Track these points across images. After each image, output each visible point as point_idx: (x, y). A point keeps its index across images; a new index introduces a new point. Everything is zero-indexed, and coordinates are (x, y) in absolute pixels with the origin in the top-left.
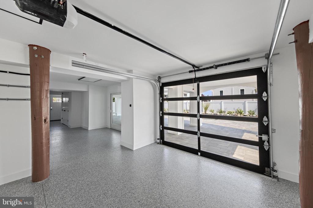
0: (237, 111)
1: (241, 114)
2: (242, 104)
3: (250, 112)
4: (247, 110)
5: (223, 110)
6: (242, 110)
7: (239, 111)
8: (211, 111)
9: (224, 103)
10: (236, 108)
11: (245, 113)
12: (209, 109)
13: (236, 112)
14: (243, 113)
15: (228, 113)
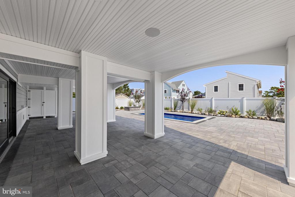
0: (231, 110)
1: (237, 115)
2: (239, 101)
3: (249, 113)
4: (245, 110)
5: (213, 109)
6: (239, 109)
7: (235, 110)
8: (199, 110)
9: (215, 100)
10: (230, 107)
11: (242, 112)
12: (196, 107)
13: (230, 112)
14: (240, 113)
15: (219, 113)
